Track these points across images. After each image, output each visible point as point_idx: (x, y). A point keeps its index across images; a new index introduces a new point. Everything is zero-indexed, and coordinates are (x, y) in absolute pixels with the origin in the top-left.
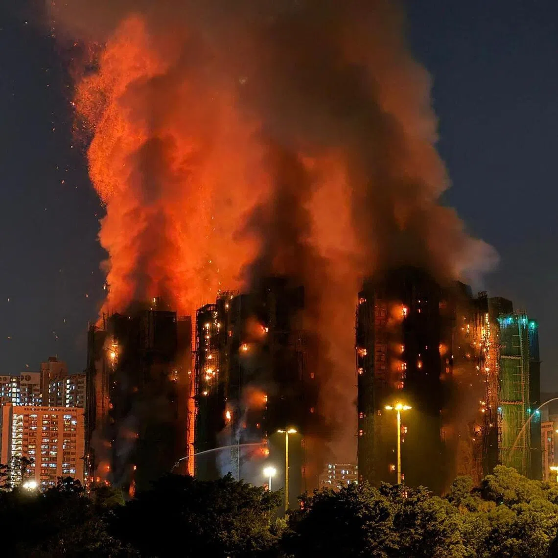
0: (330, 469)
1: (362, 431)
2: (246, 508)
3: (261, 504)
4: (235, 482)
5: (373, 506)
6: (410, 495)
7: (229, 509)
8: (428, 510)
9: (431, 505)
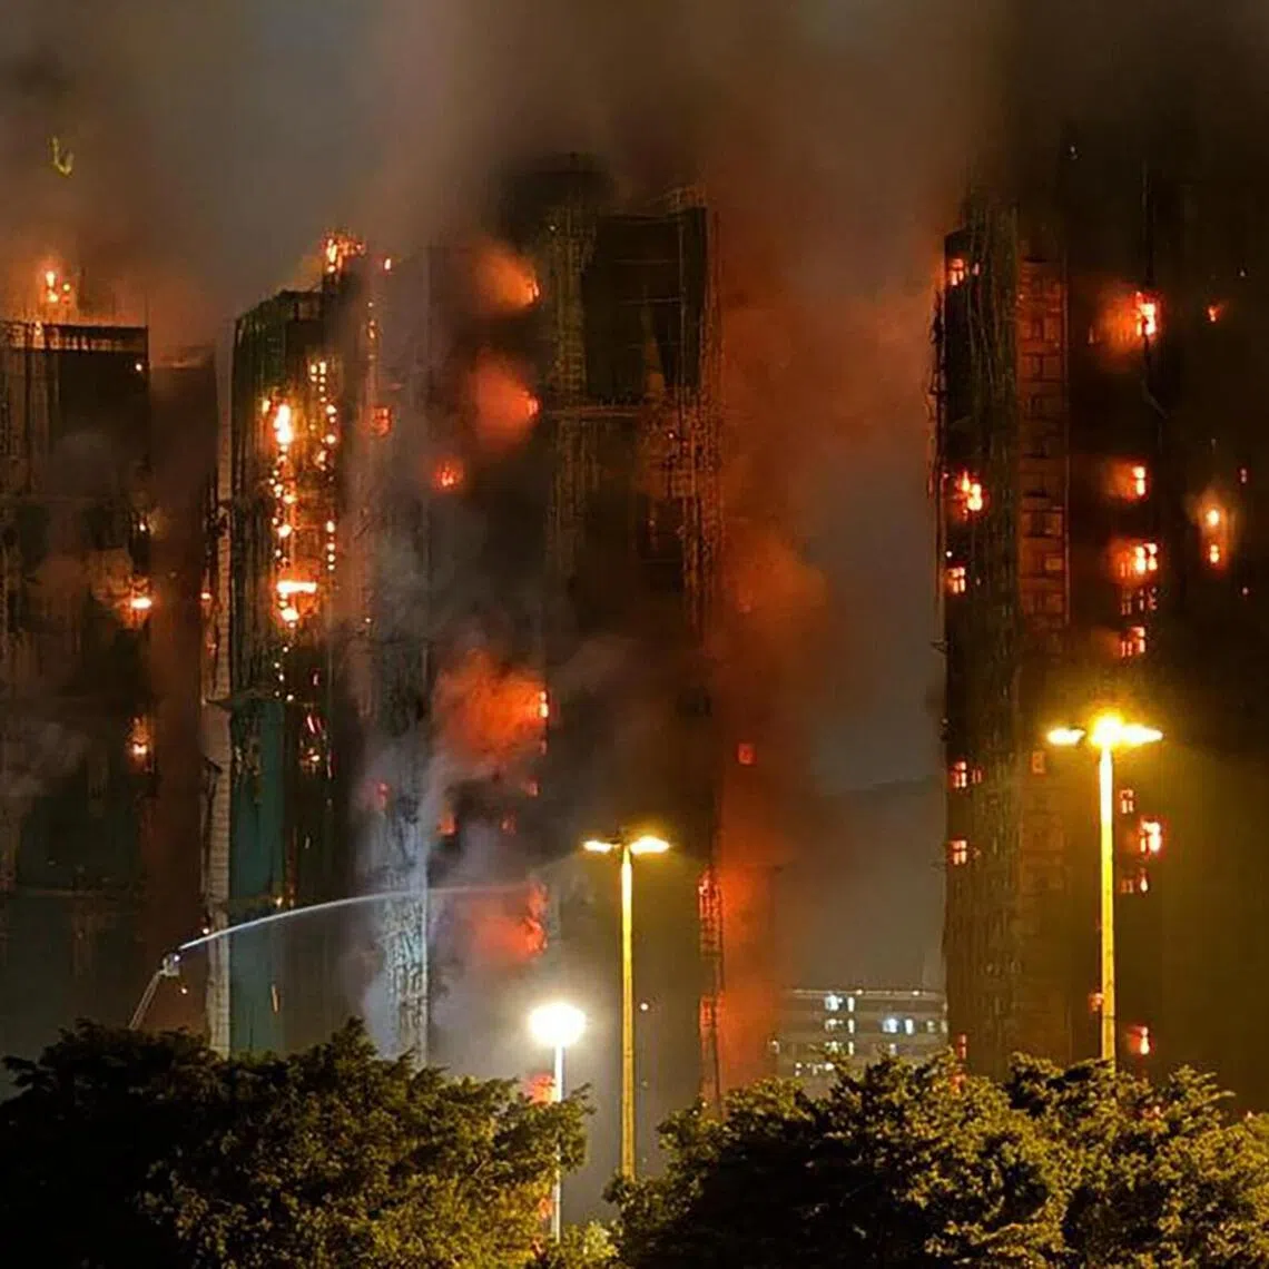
0: (833, 1015)
1: (963, 844)
2: (426, 1173)
3: (495, 1156)
4: (376, 1063)
5: (974, 1159)
6: (1136, 1107)
7: (353, 1179)
8: (1214, 1170)
9: (1230, 1151)
